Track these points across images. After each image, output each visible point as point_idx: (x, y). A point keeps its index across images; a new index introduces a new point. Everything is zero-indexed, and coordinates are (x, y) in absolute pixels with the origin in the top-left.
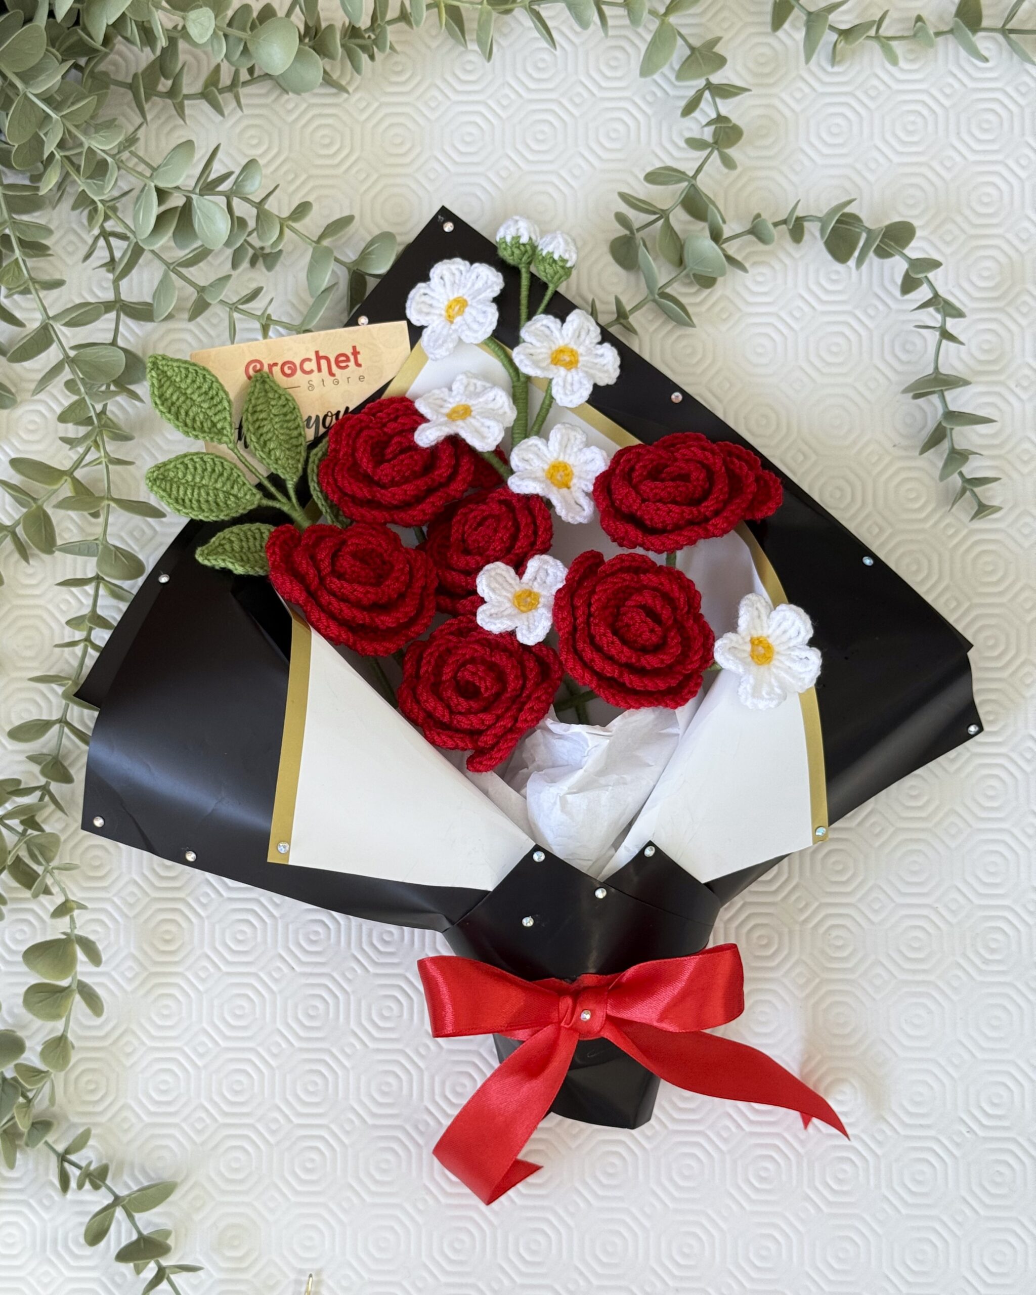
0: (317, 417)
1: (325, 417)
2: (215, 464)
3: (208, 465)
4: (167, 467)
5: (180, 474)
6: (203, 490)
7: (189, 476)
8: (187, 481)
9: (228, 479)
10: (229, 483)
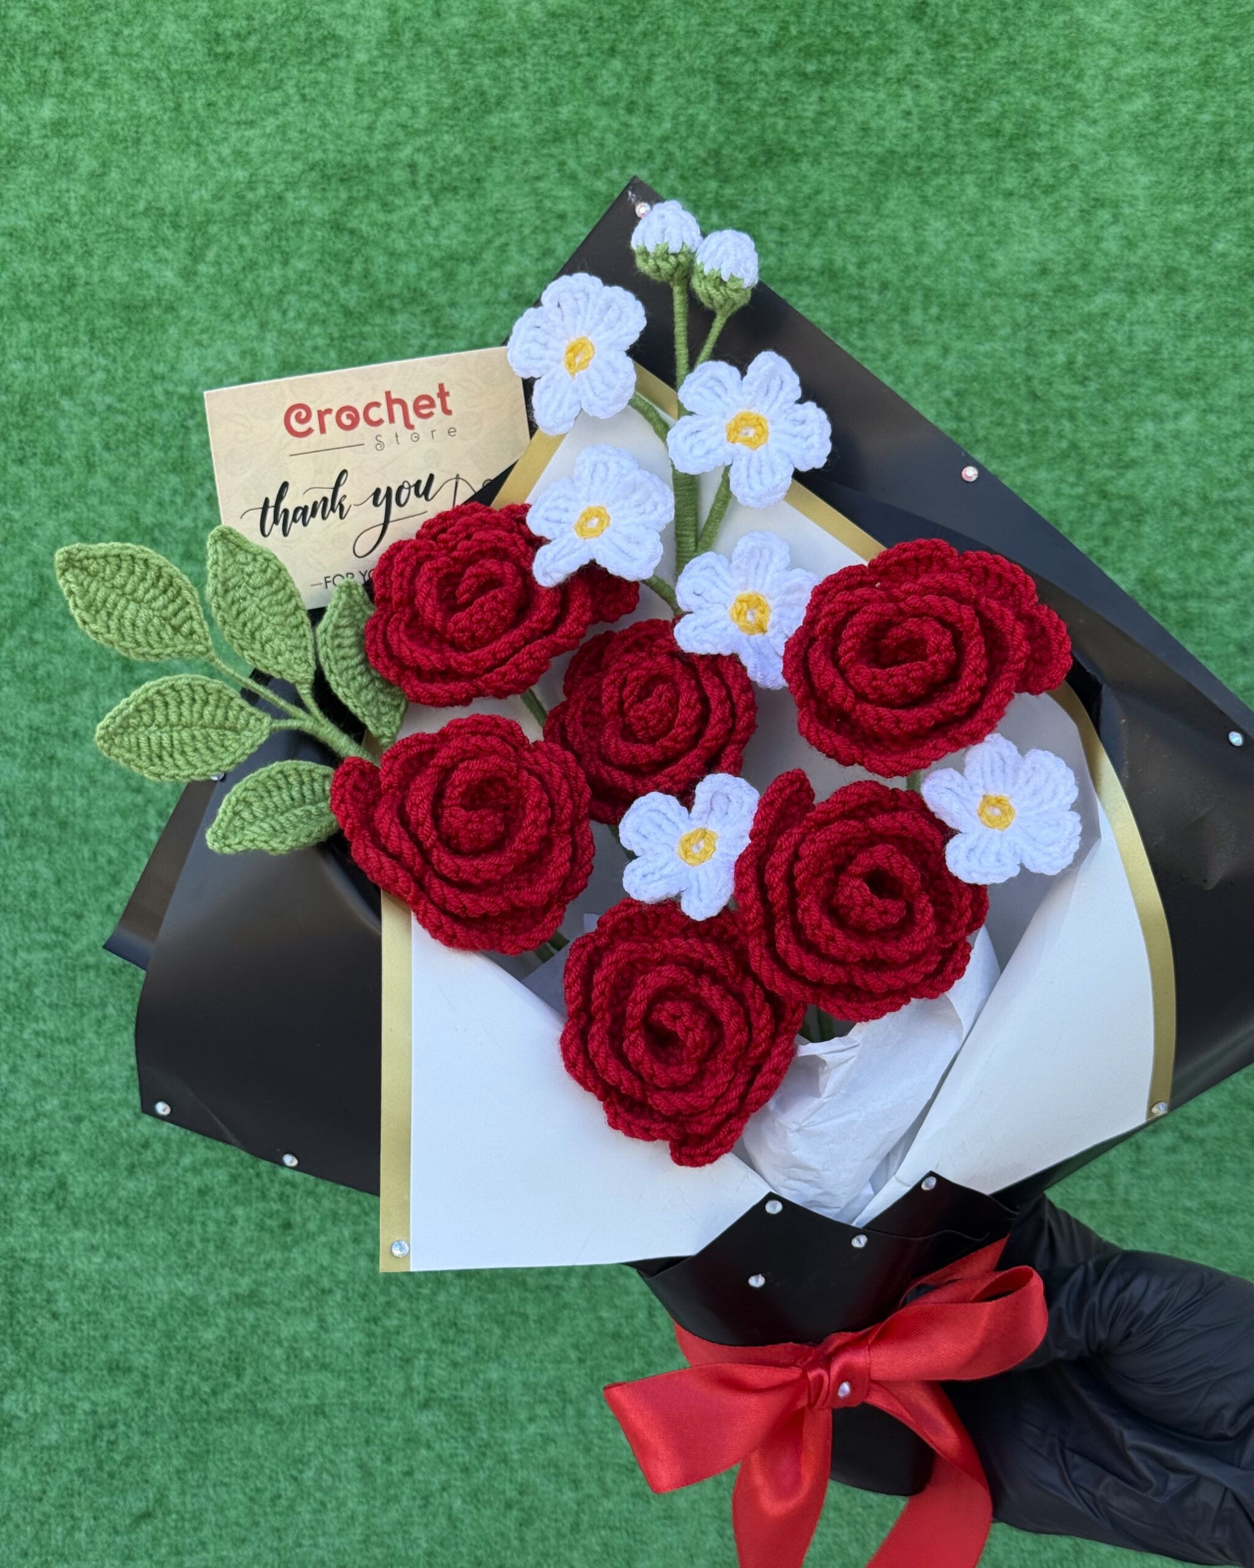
0: (389, 490)
1: (401, 488)
2: (193, 691)
3: (183, 694)
4: (125, 713)
5: (146, 718)
6: (185, 735)
7: (160, 718)
8: (159, 727)
9: (217, 707)
10: (220, 713)
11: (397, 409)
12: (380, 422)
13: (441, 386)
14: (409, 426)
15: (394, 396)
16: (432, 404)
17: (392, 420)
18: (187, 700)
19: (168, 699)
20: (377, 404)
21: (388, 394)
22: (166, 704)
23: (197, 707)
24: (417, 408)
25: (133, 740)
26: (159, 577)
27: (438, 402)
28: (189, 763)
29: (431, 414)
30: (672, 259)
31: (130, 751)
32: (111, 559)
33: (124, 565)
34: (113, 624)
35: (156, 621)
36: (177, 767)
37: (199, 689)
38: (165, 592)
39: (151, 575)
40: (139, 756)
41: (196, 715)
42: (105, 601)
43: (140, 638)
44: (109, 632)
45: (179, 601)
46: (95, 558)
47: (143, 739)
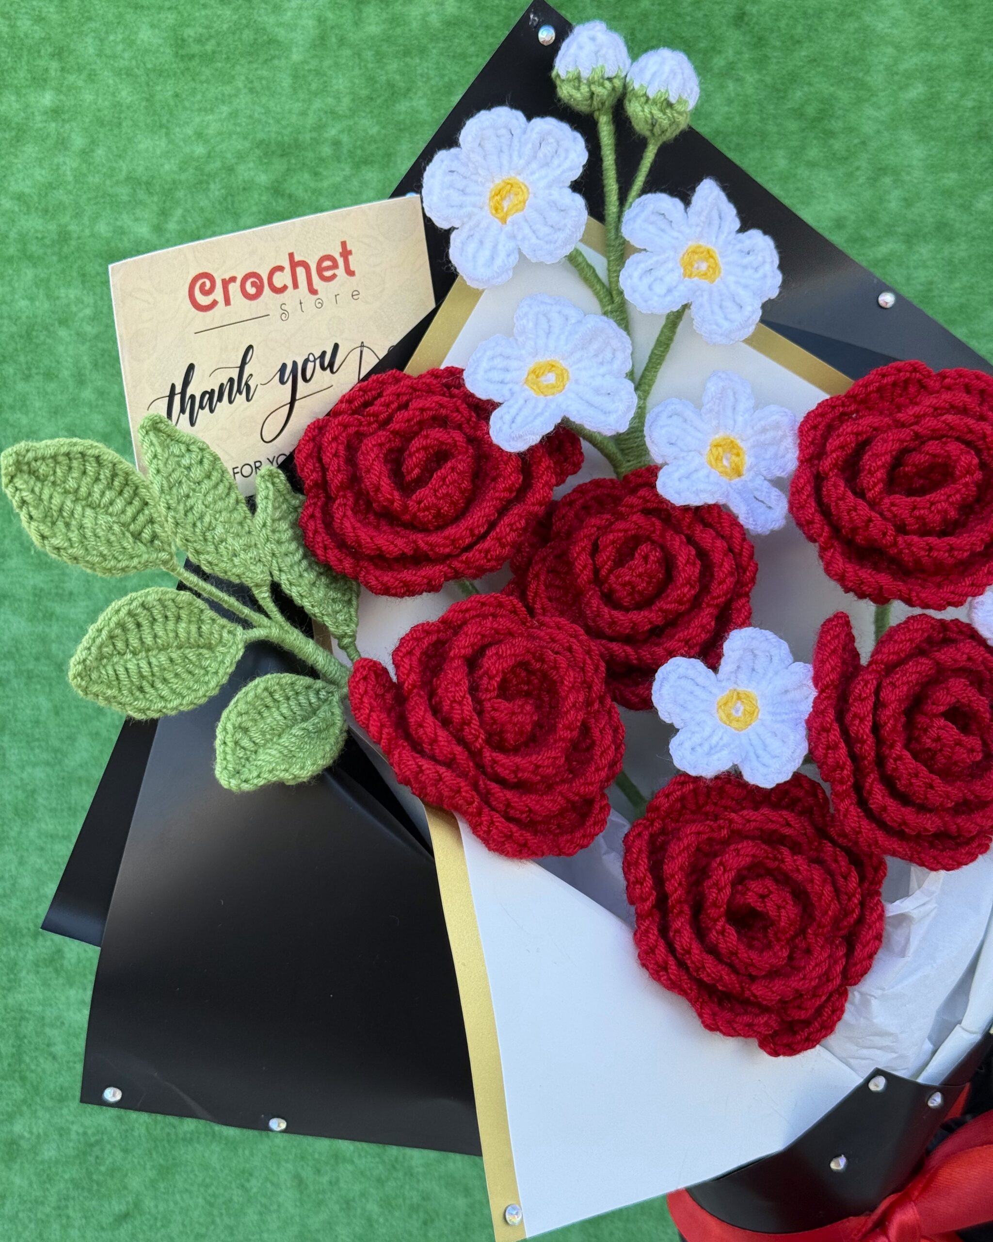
0: (295, 364)
2: (164, 607)
3: (155, 612)
4: (98, 641)
5: (120, 645)
6: (163, 658)
7: (134, 642)
8: (134, 653)
9: (190, 622)
10: (193, 628)
11: (301, 272)
12: (285, 288)
13: (344, 244)
14: (313, 291)
15: (297, 258)
16: (335, 266)
17: (296, 285)
18: (160, 619)
19: (140, 620)
20: (280, 269)
21: (291, 256)
22: (139, 625)
23: (171, 625)
24: (320, 270)
25: (111, 672)
26: (114, 475)
27: (341, 261)
28: (173, 692)
29: (334, 276)
30: (607, 84)
31: (109, 687)
32: (60, 458)
33: (75, 464)
34: (74, 536)
35: (116, 528)
36: (162, 697)
37: (170, 603)
38: (121, 493)
39: (106, 473)
40: (120, 690)
41: (171, 635)
42: (61, 510)
43: (104, 549)
44: (72, 546)
45: (137, 503)
46: (43, 458)
47: (121, 671)
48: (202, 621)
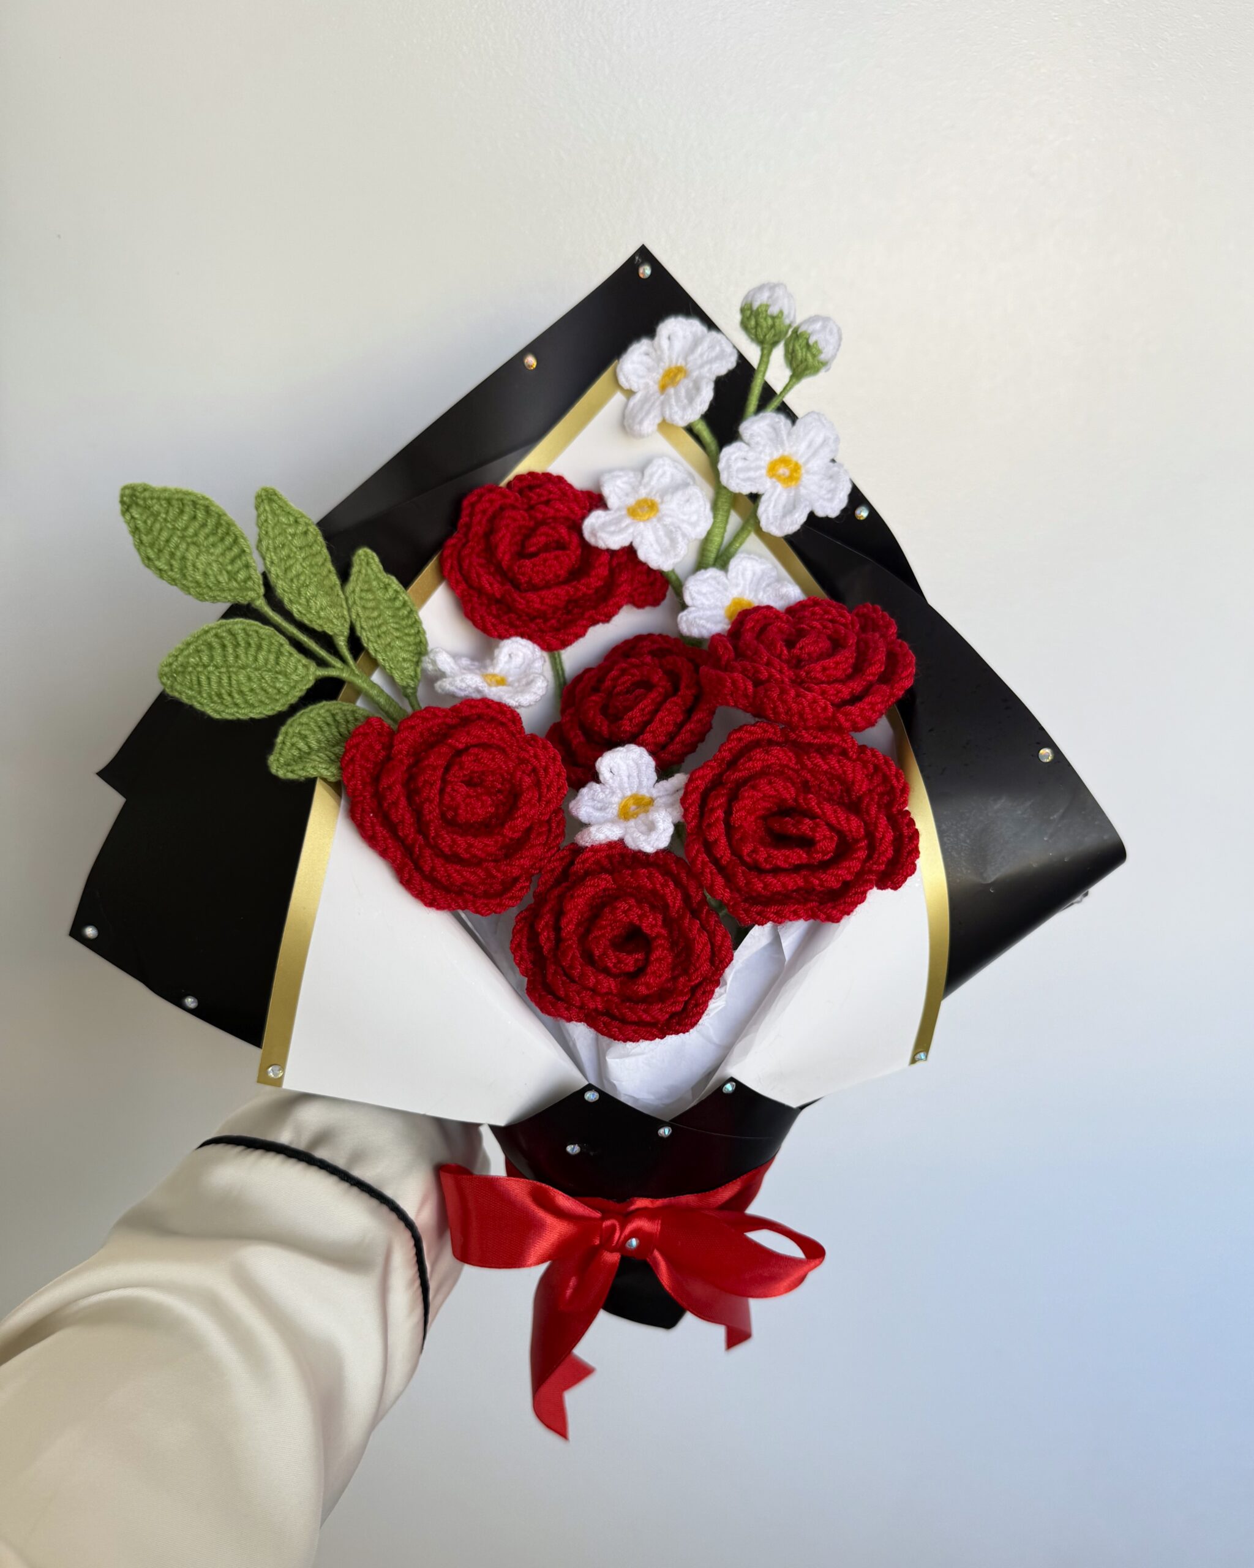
2: (248, 635)
3: (240, 639)
4: (186, 653)
8: (217, 667)
9: (269, 651)
10: (272, 657)
25: (194, 678)
28: (246, 702)
31: (191, 689)
32: (174, 502)
42: (168, 541)
43: (199, 578)
44: (172, 570)
45: (236, 550)
46: (159, 499)
47: (203, 678)
48: (282, 653)
